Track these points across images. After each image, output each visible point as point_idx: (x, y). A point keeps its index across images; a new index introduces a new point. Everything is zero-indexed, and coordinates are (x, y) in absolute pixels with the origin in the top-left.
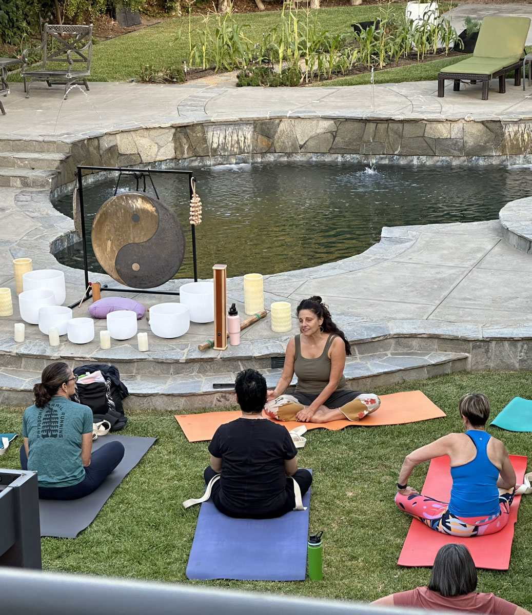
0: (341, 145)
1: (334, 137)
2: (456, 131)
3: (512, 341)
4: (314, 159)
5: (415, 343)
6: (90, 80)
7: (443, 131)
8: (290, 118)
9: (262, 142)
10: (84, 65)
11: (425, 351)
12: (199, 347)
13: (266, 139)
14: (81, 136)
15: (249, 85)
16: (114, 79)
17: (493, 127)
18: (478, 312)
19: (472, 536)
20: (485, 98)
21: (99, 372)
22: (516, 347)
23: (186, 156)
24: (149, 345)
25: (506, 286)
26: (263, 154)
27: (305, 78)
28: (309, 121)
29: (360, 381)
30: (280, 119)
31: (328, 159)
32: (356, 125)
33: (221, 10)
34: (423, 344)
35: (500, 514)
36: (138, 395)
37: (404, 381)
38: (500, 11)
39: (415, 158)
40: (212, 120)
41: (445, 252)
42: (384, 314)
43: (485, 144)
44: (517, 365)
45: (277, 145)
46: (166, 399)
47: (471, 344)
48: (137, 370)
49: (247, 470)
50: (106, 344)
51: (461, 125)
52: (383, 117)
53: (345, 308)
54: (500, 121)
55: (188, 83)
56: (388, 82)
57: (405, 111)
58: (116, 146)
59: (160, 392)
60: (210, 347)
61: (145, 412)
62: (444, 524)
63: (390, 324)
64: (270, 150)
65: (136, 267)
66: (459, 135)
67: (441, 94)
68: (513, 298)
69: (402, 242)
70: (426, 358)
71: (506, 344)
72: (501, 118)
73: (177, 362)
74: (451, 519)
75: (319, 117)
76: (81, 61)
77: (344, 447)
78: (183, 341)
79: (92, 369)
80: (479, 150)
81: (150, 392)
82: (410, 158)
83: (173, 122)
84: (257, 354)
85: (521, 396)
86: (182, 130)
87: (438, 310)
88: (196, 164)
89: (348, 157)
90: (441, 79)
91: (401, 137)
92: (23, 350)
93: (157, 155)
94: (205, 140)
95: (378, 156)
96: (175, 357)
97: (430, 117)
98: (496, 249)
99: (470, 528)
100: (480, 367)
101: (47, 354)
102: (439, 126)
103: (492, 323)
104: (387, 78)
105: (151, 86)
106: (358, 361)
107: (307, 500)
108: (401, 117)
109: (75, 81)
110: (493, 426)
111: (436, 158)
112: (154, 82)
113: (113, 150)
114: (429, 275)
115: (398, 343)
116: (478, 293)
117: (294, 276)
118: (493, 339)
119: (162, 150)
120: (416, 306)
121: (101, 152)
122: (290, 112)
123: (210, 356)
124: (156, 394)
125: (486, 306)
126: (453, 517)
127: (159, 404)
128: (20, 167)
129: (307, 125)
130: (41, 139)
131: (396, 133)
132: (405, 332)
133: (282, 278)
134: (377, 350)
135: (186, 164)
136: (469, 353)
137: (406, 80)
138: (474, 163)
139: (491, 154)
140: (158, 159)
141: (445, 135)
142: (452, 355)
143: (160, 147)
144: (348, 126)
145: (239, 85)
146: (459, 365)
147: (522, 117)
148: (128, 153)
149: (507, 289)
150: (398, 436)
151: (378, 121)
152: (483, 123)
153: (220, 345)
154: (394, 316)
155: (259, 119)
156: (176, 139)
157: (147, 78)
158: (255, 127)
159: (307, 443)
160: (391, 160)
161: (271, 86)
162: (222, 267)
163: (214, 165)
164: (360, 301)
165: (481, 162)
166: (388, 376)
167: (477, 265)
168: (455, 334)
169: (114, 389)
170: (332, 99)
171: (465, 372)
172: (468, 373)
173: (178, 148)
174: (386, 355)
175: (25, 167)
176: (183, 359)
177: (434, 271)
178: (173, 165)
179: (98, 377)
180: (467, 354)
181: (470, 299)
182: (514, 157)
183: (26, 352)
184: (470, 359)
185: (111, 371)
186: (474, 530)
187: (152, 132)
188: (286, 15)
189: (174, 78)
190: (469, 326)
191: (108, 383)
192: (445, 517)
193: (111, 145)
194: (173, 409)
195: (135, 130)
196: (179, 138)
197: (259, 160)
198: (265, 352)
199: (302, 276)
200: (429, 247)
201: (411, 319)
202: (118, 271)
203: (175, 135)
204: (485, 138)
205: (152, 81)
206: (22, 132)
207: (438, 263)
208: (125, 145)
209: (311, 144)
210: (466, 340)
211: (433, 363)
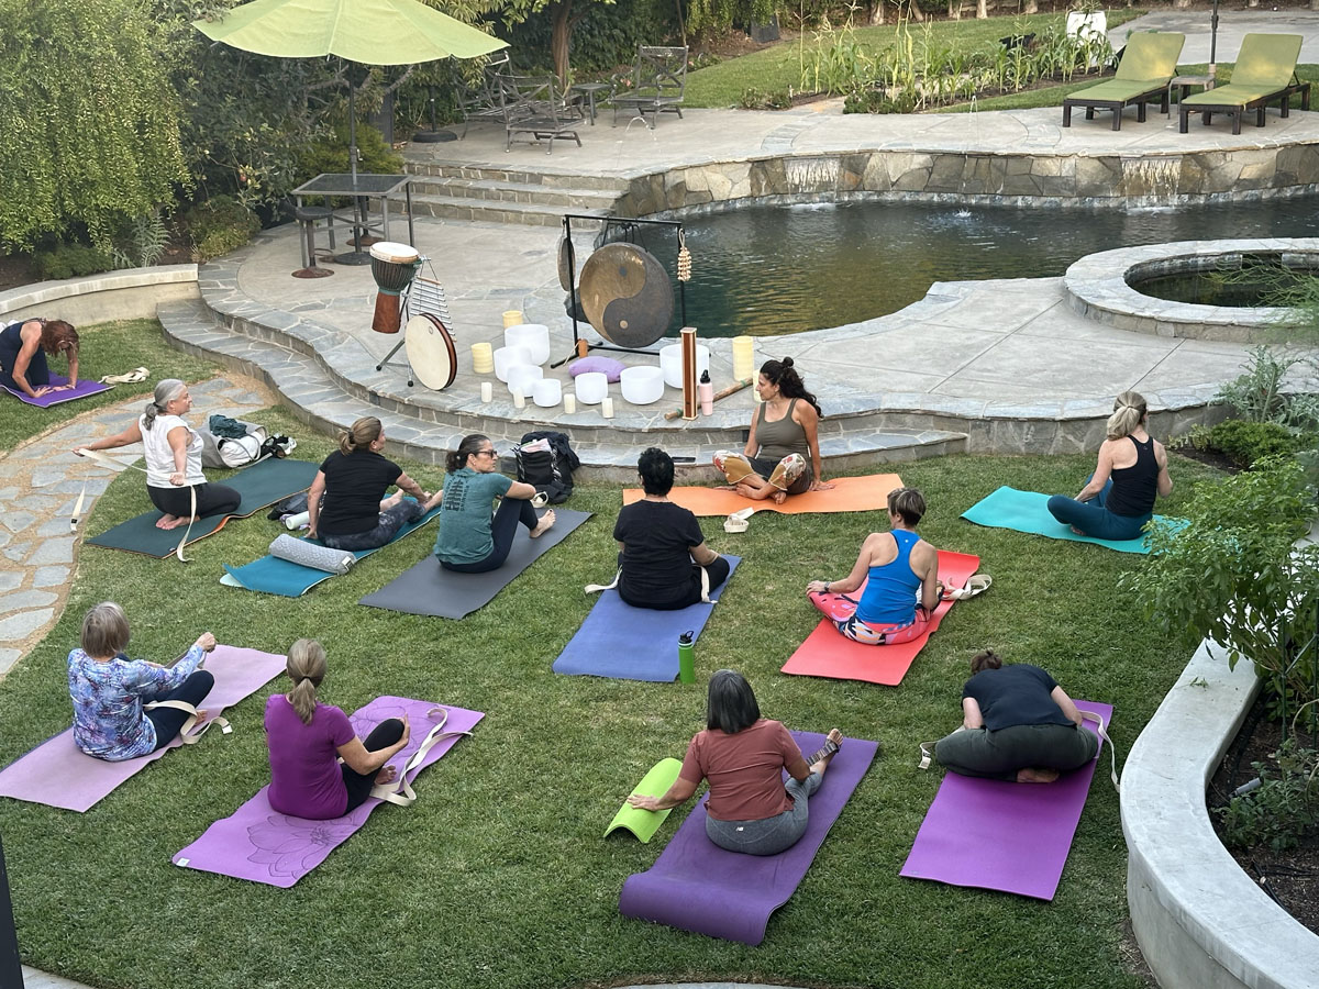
0: (937, 183)
1: (930, 174)
2: (1067, 167)
3: (1018, 422)
4: (907, 198)
5: (908, 419)
6: (683, 107)
7: (1053, 168)
8: (881, 151)
9: (850, 178)
10: (678, 90)
11: (918, 428)
12: (665, 416)
13: (854, 175)
14: (643, 172)
15: (856, 112)
16: (716, 105)
17: (1111, 164)
18: (991, 386)
19: (879, 644)
20: (1117, 128)
21: (546, 440)
22: (1022, 429)
23: (763, 193)
24: (615, 411)
25: (1039, 356)
26: (851, 192)
27: (921, 103)
28: (902, 155)
29: (835, 460)
30: (871, 152)
31: (923, 198)
32: (955, 160)
33: (873, 22)
34: (918, 420)
35: (913, 623)
36: (590, 466)
37: (888, 462)
38: (1194, 20)
39: (1020, 198)
40: (794, 154)
41: (989, 313)
42: (884, 385)
43: (1101, 183)
44: (1023, 449)
45: (867, 182)
46: (619, 471)
47: (970, 424)
48: (599, 437)
49: (645, 555)
50: (570, 408)
51: (1073, 161)
52: (983, 151)
53: (843, 377)
54: (1119, 157)
55: (793, 109)
56: (1016, 108)
57: (1014, 144)
58: (684, 182)
59: (614, 464)
60: (679, 416)
61: (597, 484)
62: (850, 628)
63: (885, 397)
64: (859, 187)
65: (624, 324)
66: (1071, 173)
67: (1067, 122)
68: (1040, 371)
69: (946, 301)
70: (917, 437)
71: (1011, 425)
72: (1120, 153)
73: (639, 431)
74: (857, 624)
75: (913, 151)
76: (675, 86)
77: (789, 535)
78: (654, 408)
79: (539, 436)
80: (1094, 190)
81: (603, 463)
82: (1014, 198)
83: (750, 156)
84: (726, 426)
85: (1012, 486)
86: (759, 166)
87: (947, 382)
88: (775, 202)
89: (945, 196)
90: (1068, 105)
91: (1005, 174)
92: (486, 412)
93: (730, 192)
94: (784, 175)
95: (978, 196)
96: (637, 426)
97: (1038, 151)
98: (1052, 311)
99: (876, 636)
100: (981, 449)
101: (508, 417)
102: (1048, 162)
103: (1000, 400)
104: (1016, 103)
105: (751, 113)
106: (841, 437)
107: (718, 593)
108: (1005, 152)
109: (665, 109)
110: (963, 518)
111: (1043, 199)
112: (756, 109)
113: (680, 187)
114: (957, 341)
115: (889, 419)
116: (1002, 363)
117: (806, 338)
118: (993, 419)
119: (737, 187)
120: (924, 376)
121: (666, 189)
122: (884, 145)
123: (675, 426)
124: (609, 466)
125: (1005, 379)
126: (860, 621)
127: (612, 475)
128: (574, 205)
129: (900, 159)
130: (599, 175)
131: (999, 169)
132: (898, 407)
133: (793, 339)
134: (865, 426)
135: (764, 202)
136: (968, 433)
137: (1039, 106)
138: (1087, 205)
139: (1108, 195)
140: (732, 197)
141: (1055, 172)
142: (948, 435)
143: (734, 184)
144: (947, 161)
145: (846, 112)
146: (956, 446)
147: (1145, 152)
148: (698, 190)
149: (1038, 359)
150: (853, 525)
151: (979, 156)
152: (1099, 158)
153: (689, 415)
154: (893, 388)
155: (847, 153)
156: (752, 174)
157: (749, 104)
158: (842, 162)
159: (749, 528)
160: (993, 200)
161: (880, 113)
162: (691, 330)
163: (794, 204)
164: (864, 370)
165: (1096, 204)
166: (867, 456)
167: (1016, 331)
168: (953, 412)
169: (561, 458)
170: (942, 129)
171: (963, 454)
172: (966, 455)
173: (755, 184)
174: (874, 431)
175: (579, 206)
176: (646, 428)
177: (964, 336)
178: (749, 203)
179: (544, 445)
180: (966, 435)
181: (989, 371)
182: (1135, 198)
183: (488, 414)
184: (969, 440)
185: (559, 440)
186: (881, 638)
187: (725, 168)
188: (902, 32)
189: (779, 103)
190: (973, 403)
191: (553, 452)
192: (852, 621)
193: (678, 181)
194: (628, 483)
195: (706, 165)
196: (757, 174)
197: (846, 199)
198: (737, 424)
199: (815, 338)
200: (976, 307)
201: (912, 392)
202: (606, 328)
203: (751, 170)
204: (1101, 177)
205: (754, 107)
206: (586, 167)
207: (975, 326)
208: (694, 181)
209: (904, 181)
210: (964, 419)
211: (923, 442)
